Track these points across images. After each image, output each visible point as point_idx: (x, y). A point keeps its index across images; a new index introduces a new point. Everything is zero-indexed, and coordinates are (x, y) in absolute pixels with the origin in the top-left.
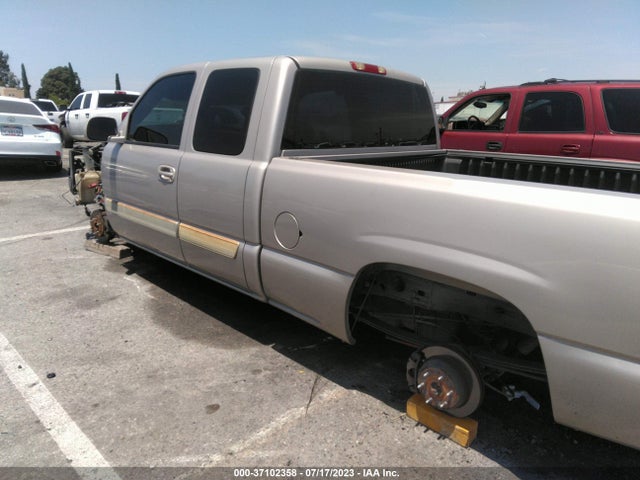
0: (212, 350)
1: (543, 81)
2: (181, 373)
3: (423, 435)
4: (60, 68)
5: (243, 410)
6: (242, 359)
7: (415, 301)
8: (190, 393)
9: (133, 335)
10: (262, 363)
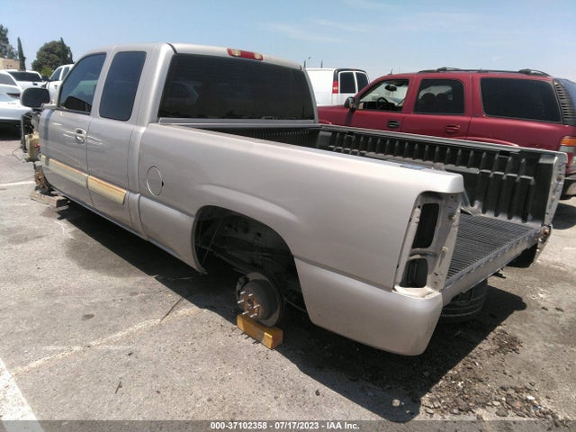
0: (105, 277)
1: (436, 69)
2: (73, 292)
3: (244, 340)
4: (54, 42)
5: (111, 319)
6: (126, 284)
7: (256, 241)
8: (73, 306)
9: (46, 265)
10: (142, 288)
